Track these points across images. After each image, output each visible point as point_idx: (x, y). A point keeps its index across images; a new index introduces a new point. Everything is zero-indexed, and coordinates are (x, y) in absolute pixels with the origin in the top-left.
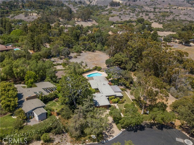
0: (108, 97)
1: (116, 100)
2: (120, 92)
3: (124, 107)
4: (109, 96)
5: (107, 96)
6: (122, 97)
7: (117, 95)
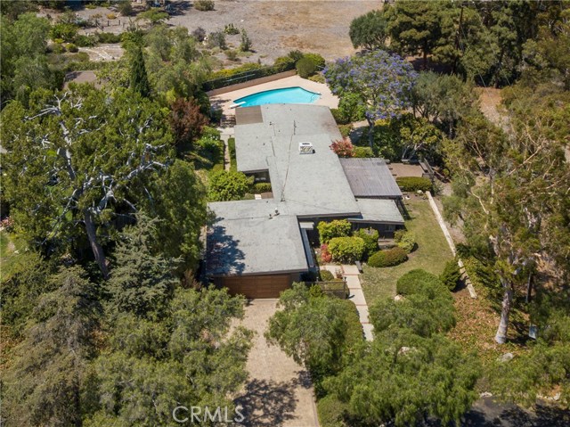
0: (310, 225)
1: (356, 243)
2: (390, 198)
3: (394, 287)
4: (316, 219)
5: (301, 219)
6: (399, 227)
7: (366, 217)
